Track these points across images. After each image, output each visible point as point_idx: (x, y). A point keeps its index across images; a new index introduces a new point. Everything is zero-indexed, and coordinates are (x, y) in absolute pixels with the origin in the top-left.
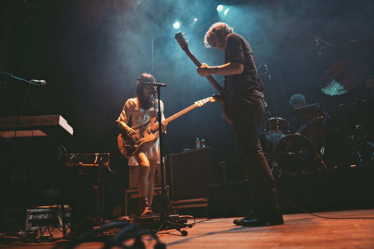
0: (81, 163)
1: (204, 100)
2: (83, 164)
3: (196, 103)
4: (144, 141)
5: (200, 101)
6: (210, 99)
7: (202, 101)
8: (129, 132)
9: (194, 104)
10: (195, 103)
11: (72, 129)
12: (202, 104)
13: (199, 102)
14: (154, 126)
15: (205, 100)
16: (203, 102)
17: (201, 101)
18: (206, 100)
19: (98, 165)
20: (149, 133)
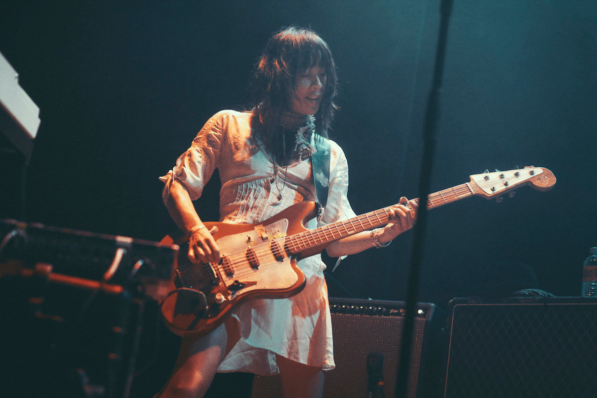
0: (49, 268)
1: (509, 174)
2: (54, 271)
3: (477, 179)
4: (254, 283)
5: (494, 176)
6: (532, 173)
7: (502, 177)
8: (200, 244)
9: (469, 181)
10: (474, 177)
11: (34, 110)
12: (500, 188)
13: (486, 178)
14: (301, 234)
15: (512, 172)
16: (505, 180)
17: (498, 173)
18: (517, 175)
19: (118, 289)
20: (279, 258)
